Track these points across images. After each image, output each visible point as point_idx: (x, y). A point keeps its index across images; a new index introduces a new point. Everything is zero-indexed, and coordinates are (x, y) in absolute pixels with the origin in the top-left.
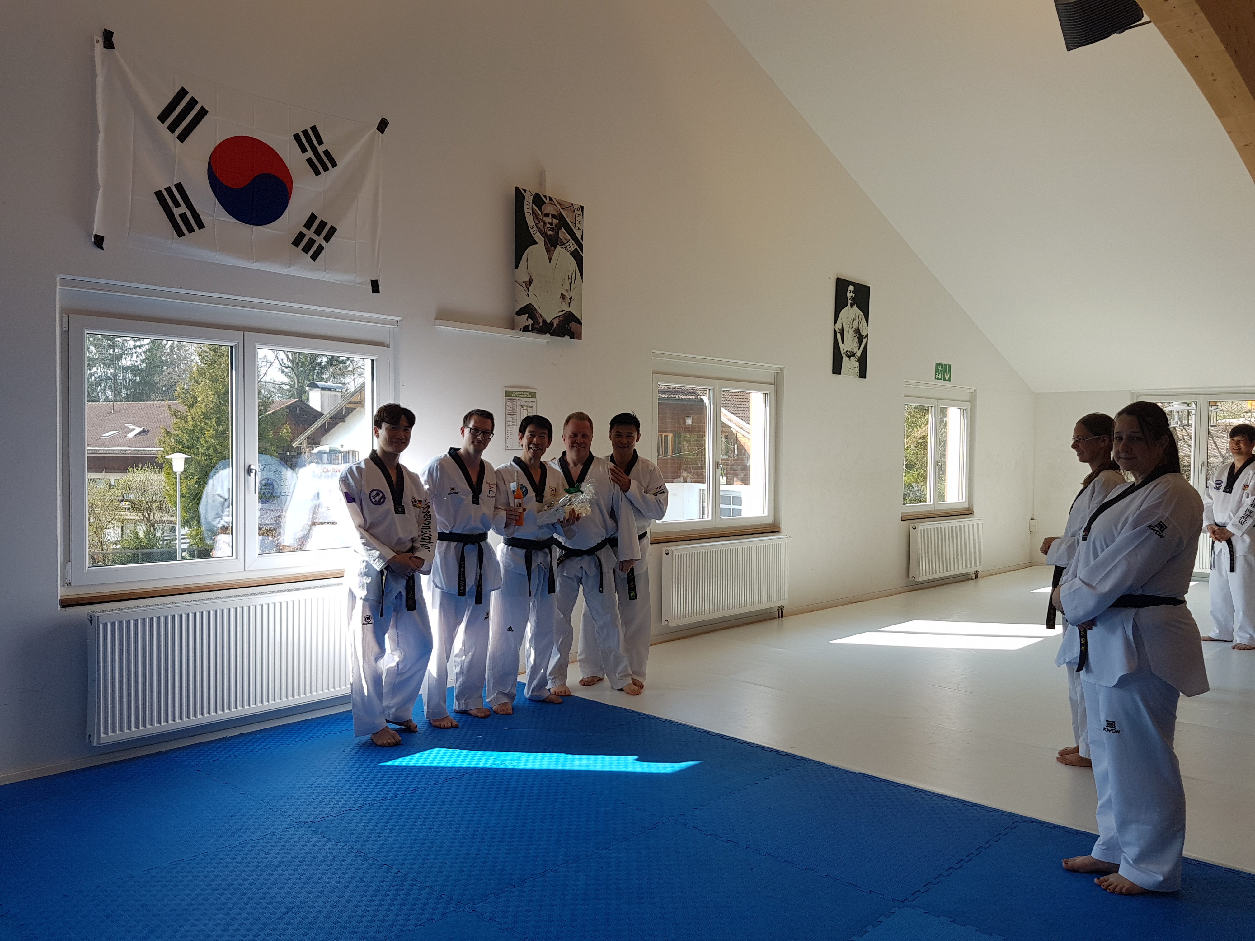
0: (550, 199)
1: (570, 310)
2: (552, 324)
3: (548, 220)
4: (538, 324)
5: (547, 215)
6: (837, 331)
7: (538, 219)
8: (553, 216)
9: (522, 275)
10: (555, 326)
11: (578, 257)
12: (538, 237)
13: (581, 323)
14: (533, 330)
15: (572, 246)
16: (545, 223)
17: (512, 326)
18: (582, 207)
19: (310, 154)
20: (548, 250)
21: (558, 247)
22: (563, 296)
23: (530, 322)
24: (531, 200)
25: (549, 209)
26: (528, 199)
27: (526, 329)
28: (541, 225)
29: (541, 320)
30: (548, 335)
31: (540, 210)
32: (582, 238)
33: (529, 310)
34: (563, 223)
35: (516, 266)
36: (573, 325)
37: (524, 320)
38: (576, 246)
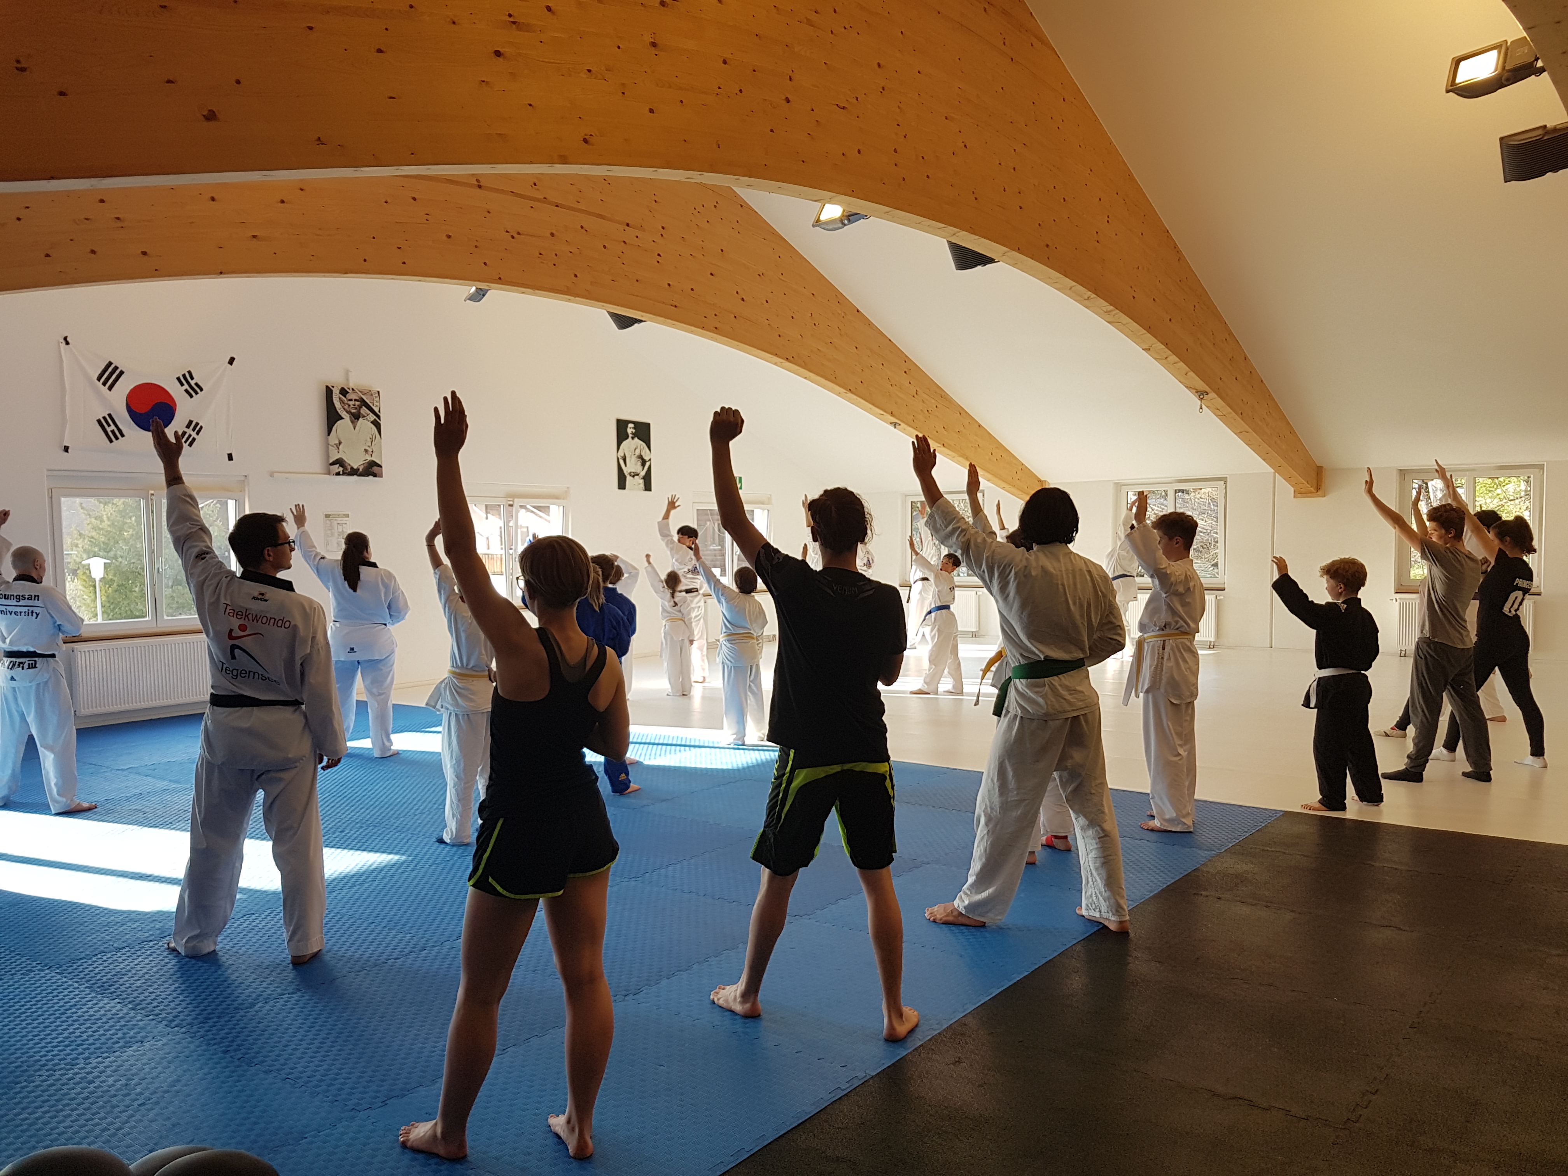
0: (353, 389)
1: (372, 459)
2: (358, 469)
3: (351, 403)
4: (347, 469)
5: (351, 400)
6: (620, 457)
7: (344, 403)
8: (356, 400)
9: (333, 439)
10: (361, 470)
11: (377, 425)
12: (343, 414)
13: (381, 467)
14: (344, 474)
15: (372, 417)
16: (349, 405)
17: (329, 473)
18: (378, 392)
19: (186, 386)
20: (352, 422)
21: (361, 419)
22: (366, 451)
23: (341, 469)
24: (338, 392)
25: (351, 396)
26: (336, 391)
27: (338, 474)
28: (346, 407)
29: (349, 468)
30: (355, 477)
31: (345, 397)
32: (379, 411)
33: (340, 462)
34: (364, 403)
35: (329, 435)
36: (375, 469)
37: (336, 468)
38: (375, 417)
